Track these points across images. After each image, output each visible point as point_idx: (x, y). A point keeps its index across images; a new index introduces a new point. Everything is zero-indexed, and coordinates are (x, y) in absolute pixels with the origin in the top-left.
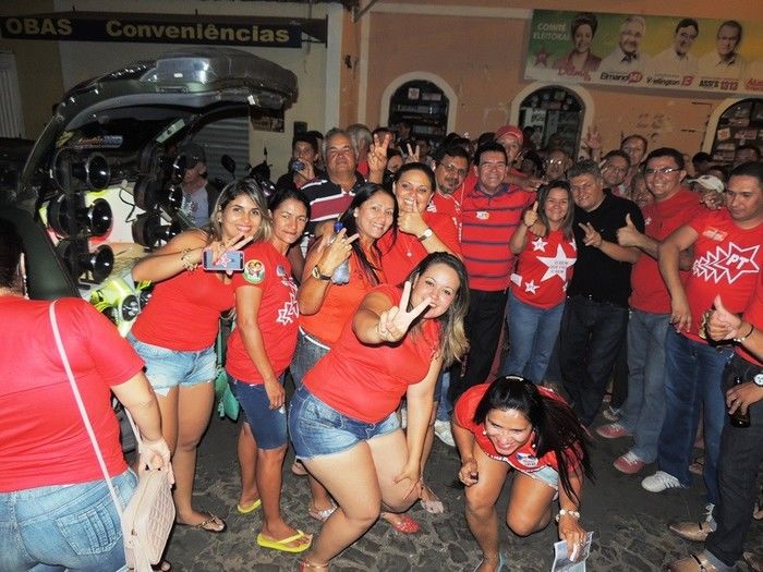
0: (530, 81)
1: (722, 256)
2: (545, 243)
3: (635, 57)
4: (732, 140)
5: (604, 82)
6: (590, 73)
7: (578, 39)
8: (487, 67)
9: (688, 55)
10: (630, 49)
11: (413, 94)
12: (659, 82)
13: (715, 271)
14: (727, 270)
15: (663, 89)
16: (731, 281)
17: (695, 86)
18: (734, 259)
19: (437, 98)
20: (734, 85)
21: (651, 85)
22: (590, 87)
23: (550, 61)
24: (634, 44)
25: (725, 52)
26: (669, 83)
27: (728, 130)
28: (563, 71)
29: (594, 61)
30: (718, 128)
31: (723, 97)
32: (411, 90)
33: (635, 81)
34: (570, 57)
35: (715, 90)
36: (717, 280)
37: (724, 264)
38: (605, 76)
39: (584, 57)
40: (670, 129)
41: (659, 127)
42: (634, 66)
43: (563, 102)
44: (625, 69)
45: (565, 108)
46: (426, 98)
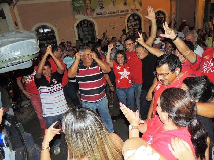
0: (77, 19)
3: (103, 7)
4: (131, 25)
5: (97, 16)
6: (93, 14)
7: (87, 5)
8: (63, 17)
9: (116, 5)
10: (101, 6)
12: (111, 13)
15: (112, 15)
17: (120, 13)
19: (49, 30)
20: (128, 11)
21: (109, 15)
22: (94, 18)
23: (81, 13)
24: (102, 4)
25: (124, 3)
26: (113, 13)
27: (130, 23)
28: (85, 15)
29: (93, 10)
30: (128, 23)
31: (127, 14)
32: (40, 29)
33: (105, 14)
34: (86, 10)
35: (125, 13)
38: (97, 14)
39: (90, 10)
40: (117, 26)
41: (114, 26)
42: (104, 10)
43: (87, 24)
44: (102, 11)
45: (89, 25)
46: (46, 31)
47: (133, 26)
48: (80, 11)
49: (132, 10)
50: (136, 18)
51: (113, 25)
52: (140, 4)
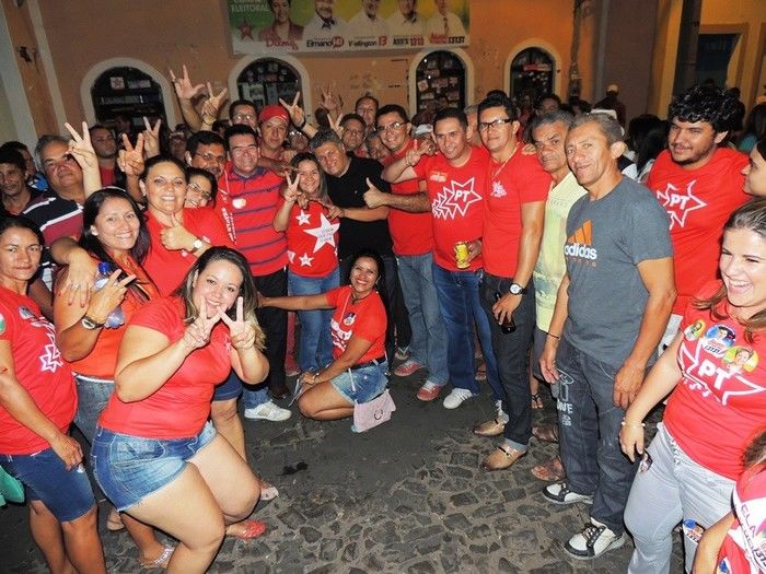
0: (241, 56)
1: (449, 195)
2: (308, 216)
3: (333, 23)
4: (431, 90)
5: (311, 50)
6: (296, 42)
7: (276, 9)
8: (192, 46)
9: (378, 16)
10: (327, 16)
11: (117, 83)
12: (359, 44)
13: (449, 209)
14: (457, 206)
15: (364, 49)
16: (463, 214)
17: (390, 45)
18: (459, 194)
19: (146, 84)
20: (421, 41)
21: (353, 48)
22: (299, 56)
23: (255, 33)
24: (329, 10)
25: (406, 11)
26: (367, 44)
27: (425, 81)
29: (297, 30)
30: (417, 81)
31: (415, 52)
32: (113, 79)
33: (340, 46)
34: (274, 29)
35: (409, 46)
36: (453, 216)
37: (452, 201)
38: (311, 44)
39: (287, 26)
40: (379, 87)
41: (368, 87)
42: (334, 31)
43: (278, 74)
45: (282, 79)
46: (133, 86)
47: (438, 92)
48: (251, 28)
49: (435, 38)
50: (448, 65)
51: (365, 86)
52: (465, 20)
